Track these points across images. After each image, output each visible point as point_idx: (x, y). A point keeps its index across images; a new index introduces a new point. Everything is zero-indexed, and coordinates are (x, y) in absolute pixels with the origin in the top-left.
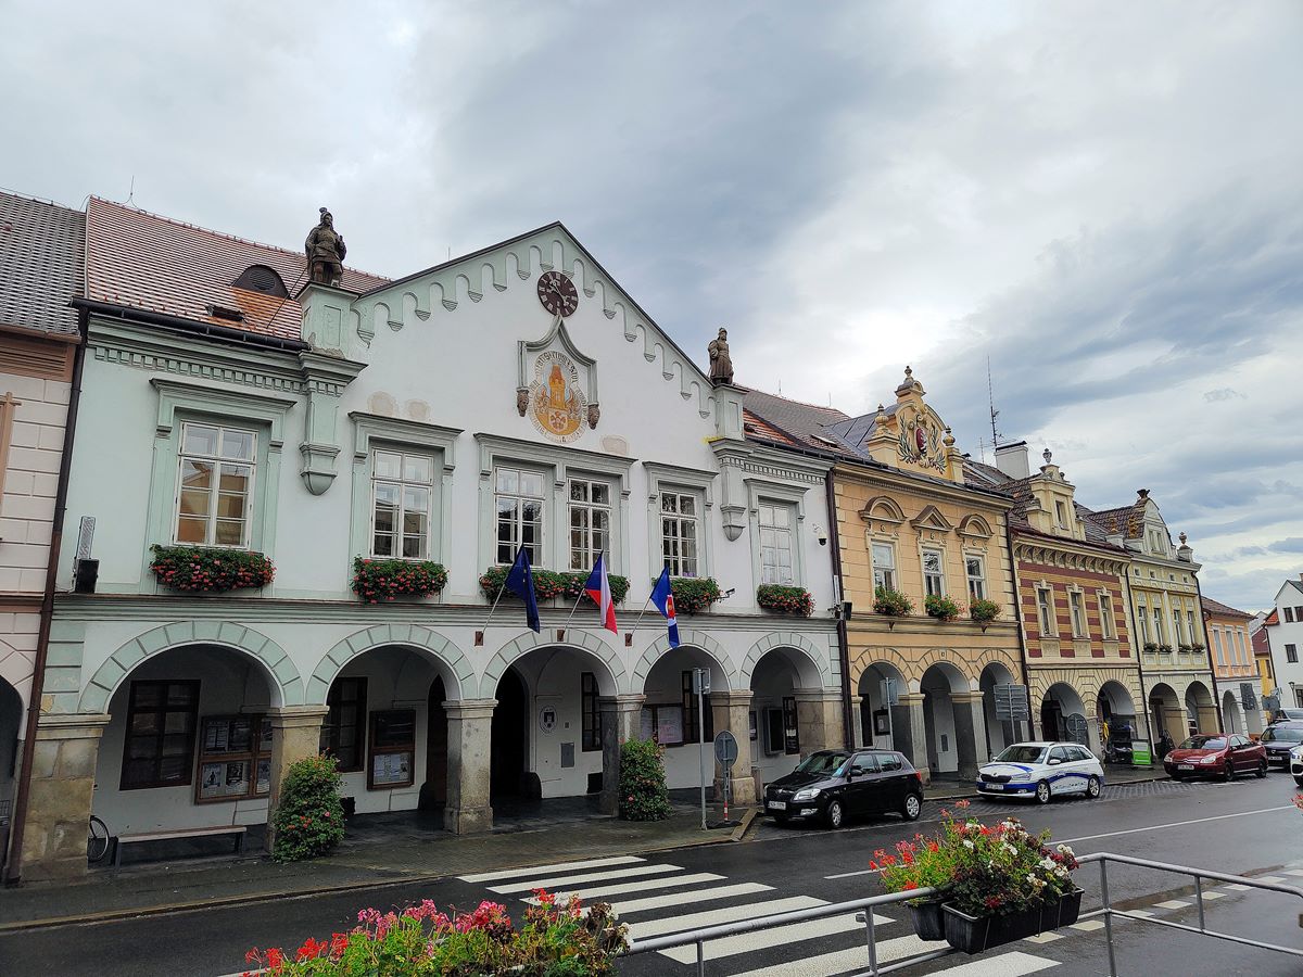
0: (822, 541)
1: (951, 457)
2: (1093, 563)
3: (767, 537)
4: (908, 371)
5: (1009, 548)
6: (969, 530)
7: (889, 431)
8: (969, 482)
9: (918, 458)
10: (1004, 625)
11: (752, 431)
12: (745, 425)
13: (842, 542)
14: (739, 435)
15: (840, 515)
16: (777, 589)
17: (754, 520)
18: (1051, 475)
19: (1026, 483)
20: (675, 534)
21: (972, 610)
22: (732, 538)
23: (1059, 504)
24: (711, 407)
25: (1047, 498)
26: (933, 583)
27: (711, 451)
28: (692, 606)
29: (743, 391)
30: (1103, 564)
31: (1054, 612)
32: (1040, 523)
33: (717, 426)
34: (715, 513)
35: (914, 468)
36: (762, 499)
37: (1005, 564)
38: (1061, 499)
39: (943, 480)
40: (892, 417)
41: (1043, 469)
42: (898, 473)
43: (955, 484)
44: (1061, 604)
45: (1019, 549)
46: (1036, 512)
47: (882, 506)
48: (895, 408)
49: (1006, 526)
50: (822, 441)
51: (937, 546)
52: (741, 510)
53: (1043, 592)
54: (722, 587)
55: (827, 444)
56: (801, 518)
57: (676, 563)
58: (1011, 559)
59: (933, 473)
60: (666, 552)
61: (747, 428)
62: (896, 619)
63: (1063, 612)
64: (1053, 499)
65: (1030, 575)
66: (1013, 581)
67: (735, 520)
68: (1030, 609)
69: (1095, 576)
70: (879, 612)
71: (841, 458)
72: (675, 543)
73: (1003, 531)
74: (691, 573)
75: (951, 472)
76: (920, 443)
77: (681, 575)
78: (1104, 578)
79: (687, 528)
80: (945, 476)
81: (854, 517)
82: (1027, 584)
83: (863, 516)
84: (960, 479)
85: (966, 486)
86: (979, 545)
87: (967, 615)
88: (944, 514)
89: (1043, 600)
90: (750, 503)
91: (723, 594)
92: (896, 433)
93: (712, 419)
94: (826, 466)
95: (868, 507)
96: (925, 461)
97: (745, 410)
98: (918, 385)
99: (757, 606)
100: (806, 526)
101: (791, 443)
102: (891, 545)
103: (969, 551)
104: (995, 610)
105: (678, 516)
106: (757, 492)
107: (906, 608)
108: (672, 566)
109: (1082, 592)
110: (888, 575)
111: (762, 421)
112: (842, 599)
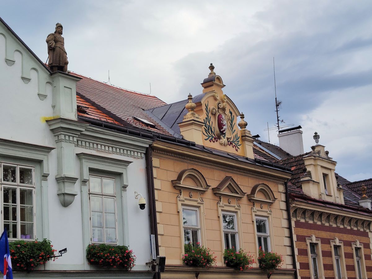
0: (142, 206)
1: (244, 137)
2: (350, 221)
3: (96, 202)
4: (212, 68)
5: (288, 210)
6: (258, 196)
7: (196, 115)
8: (258, 157)
9: (220, 138)
10: (284, 272)
11: (85, 112)
12: (78, 107)
13: (159, 207)
14: (72, 115)
15: (157, 184)
16: (103, 248)
17: (85, 189)
18: (319, 152)
19: (300, 159)
20: (14, 201)
21: (261, 261)
22: (65, 204)
23: (325, 176)
24: (48, 90)
25: (316, 170)
26: (230, 239)
27: (48, 129)
28: (28, 265)
29: (76, 78)
30: (356, 223)
31: (321, 261)
32: (310, 190)
33: (54, 107)
34: (51, 183)
35: (215, 146)
36: (92, 170)
37: (285, 223)
38: (326, 172)
39: (238, 156)
40: (199, 104)
41: (313, 148)
42: (203, 149)
43: (247, 159)
44: (327, 254)
45: (295, 211)
46: (308, 181)
47: (190, 176)
48: (201, 97)
49: (286, 193)
50: (143, 122)
51: (233, 209)
52: (73, 180)
53: (313, 245)
54: (56, 247)
55: (147, 125)
56: (125, 187)
57: (15, 227)
58: (289, 220)
59: (230, 150)
60: (6, 217)
61: (80, 110)
62: (201, 269)
63: (328, 261)
64: (321, 171)
65: (304, 232)
66: (291, 237)
67: (69, 189)
68: (303, 259)
69: (351, 232)
70: (187, 264)
71: (158, 137)
72: (14, 210)
73: (283, 197)
74: (28, 236)
75: (244, 150)
76: (220, 126)
77: (19, 238)
78: (358, 233)
79: (26, 196)
80: (239, 153)
81: (168, 187)
82: (301, 239)
83: (176, 185)
84: (251, 155)
85: (256, 161)
86: (265, 208)
87: (255, 265)
88: (239, 183)
89: (313, 251)
90: (81, 174)
91: (56, 254)
92: (202, 117)
93: (48, 102)
94: (145, 143)
95: (180, 178)
96: (224, 140)
97: (78, 94)
98: (219, 79)
99: (86, 262)
100: (129, 194)
101: (116, 123)
102: (197, 209)
103: (258, 213)
104: (277, 260)
105: (18, 186)
106: (88, 164)
107: (209, 260)
108: (11, 229)
109: (342, 245)
110: (195, 233)
111: (93, 104)
112: (157, 253)
